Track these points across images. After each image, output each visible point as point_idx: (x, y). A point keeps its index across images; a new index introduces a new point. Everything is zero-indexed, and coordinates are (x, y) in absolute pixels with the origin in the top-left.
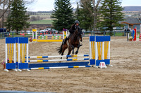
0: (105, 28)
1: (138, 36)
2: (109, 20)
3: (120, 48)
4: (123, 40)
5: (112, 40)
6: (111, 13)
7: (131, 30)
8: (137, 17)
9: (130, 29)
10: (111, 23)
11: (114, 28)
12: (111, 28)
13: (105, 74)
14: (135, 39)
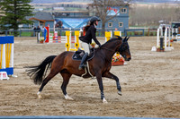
0: (7, 25)
1: (51, 37)
2: (13, 15)
3: (28, 53)
4: (32, 42)
5: (17, 41)
6: (15, 6)
7: (43, 29)
8: (50, 11)
9: (41, 27)
10: (16, 18)
11: (20, 26)
12: (15, 26)
13: (6, 87)
14: (47, 41)
